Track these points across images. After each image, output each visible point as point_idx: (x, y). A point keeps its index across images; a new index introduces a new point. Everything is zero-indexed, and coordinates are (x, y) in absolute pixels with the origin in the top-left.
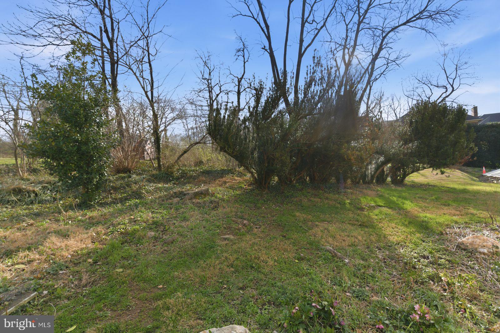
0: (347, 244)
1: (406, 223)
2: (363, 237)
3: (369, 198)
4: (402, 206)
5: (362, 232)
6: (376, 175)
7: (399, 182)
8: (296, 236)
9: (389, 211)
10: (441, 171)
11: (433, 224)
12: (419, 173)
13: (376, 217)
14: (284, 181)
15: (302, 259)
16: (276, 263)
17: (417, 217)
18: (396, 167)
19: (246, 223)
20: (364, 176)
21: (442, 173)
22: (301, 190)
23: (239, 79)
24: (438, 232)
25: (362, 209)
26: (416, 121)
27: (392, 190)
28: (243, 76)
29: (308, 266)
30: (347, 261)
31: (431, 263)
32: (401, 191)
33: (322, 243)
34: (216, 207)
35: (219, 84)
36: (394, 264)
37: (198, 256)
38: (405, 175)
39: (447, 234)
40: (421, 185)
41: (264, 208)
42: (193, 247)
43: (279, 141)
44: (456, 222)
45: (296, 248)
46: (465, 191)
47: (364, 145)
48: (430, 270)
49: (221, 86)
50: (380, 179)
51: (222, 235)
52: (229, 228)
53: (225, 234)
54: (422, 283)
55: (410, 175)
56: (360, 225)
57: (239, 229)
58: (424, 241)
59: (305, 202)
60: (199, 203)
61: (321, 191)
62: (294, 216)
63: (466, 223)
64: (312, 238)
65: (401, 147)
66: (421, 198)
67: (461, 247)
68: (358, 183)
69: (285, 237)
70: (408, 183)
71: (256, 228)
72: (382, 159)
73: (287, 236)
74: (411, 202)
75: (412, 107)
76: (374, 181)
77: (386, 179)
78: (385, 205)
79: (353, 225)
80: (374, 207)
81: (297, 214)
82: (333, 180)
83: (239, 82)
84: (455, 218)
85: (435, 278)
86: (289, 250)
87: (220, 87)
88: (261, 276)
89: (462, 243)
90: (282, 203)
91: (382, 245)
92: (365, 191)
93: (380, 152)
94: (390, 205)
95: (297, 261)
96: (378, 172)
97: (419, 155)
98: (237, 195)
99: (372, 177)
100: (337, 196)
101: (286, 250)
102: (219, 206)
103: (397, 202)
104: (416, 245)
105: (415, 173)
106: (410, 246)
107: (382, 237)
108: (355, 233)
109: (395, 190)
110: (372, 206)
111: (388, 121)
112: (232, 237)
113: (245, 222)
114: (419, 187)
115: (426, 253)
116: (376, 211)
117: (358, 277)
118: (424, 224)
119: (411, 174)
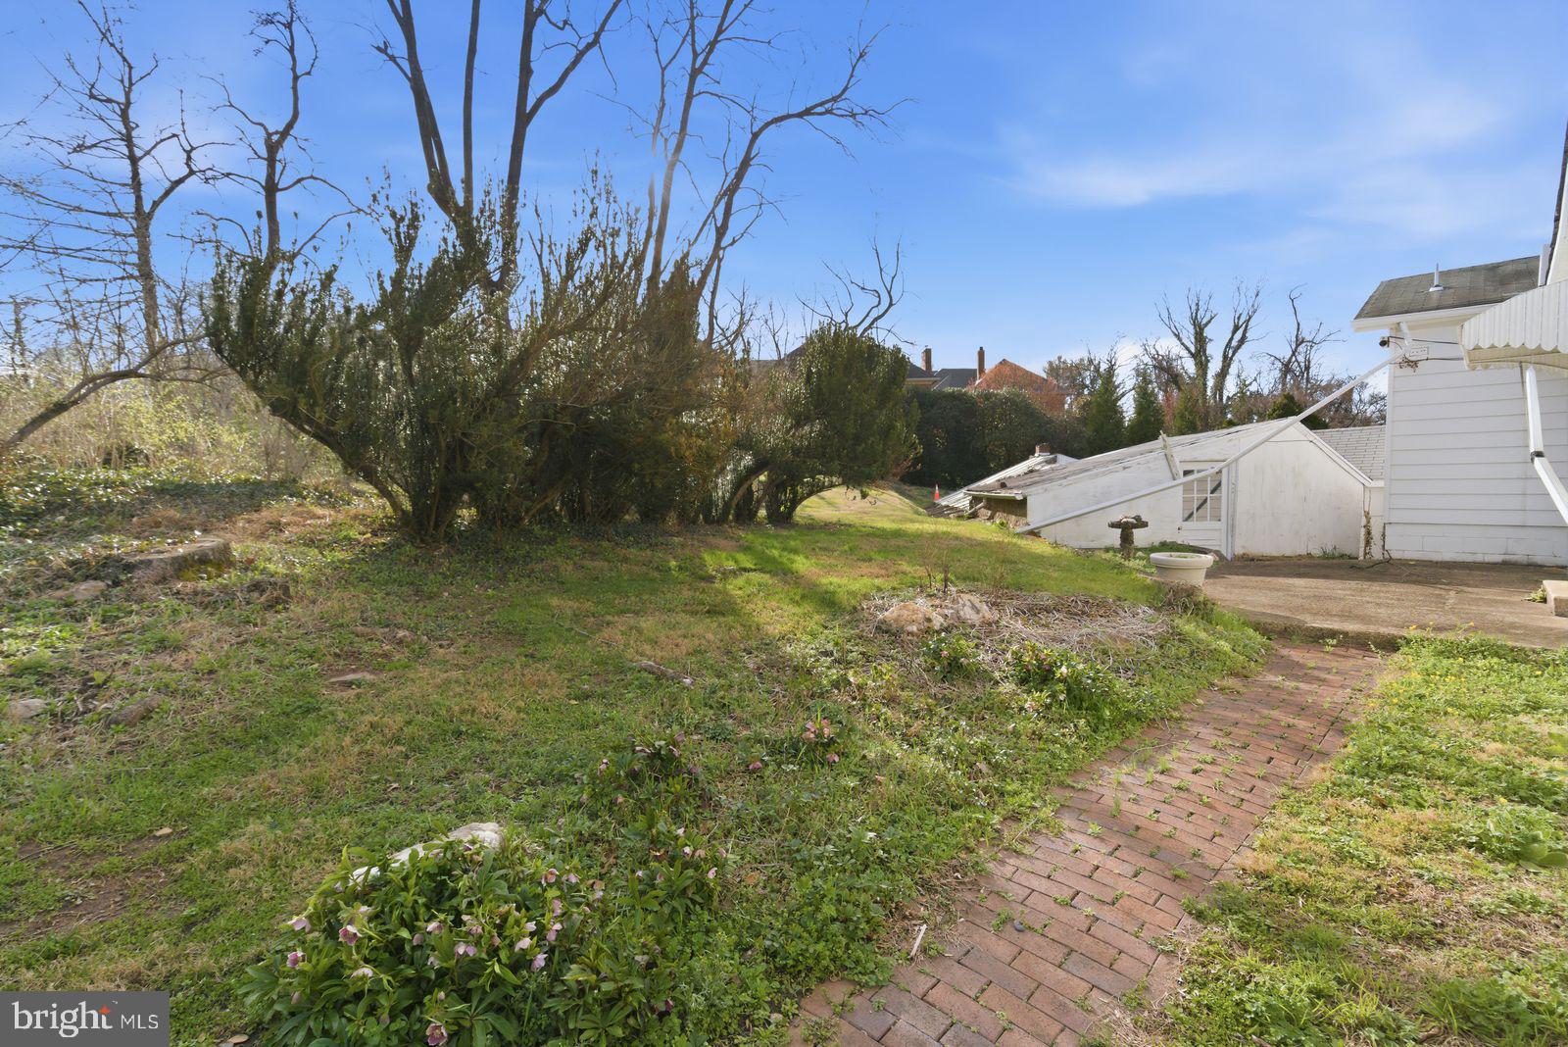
0: (684, 652)
1: (797, 598)
2: (716, 634)
3: (724, 555)
4: (790, 566)
5: (715, 625)
6: (735, 501)
7: (782, 518)
8: (560, 650)
9: (766, 578)
10: (862, 492)
11: (842, 597)
12: (823, 498)
13: (740, 592)
14: (498, 518)
15: (587, 697)
16: (522, 715)
17: (816, 585)
18: (778, 481)
19: (405, 636)
20: (708, 504)
21: (864, 496)
22: (552, 541)
23: (269, 135)
24: (848, 609)
25: (710, 579)
26: (819, 372)
27: (769, 536)
28: (290, 126)
29: (601, 708)
30: (688, 681)
31: (835, 661)
32: (787, 537)
33: (629, 657)
34: (277, 601)
35: (182, 137)
36: (775, 674)
37: (266, 738)
38: (795, 502)
39: (863, 609)
40: (826, 525)
41: (446, 594)
42: (237, 719)
43: (487, 395)
44: (879, 589)
45: (568, 676)
46: (898, 534)
47: (714, 422)
48: (834, 674)
49: (193, 149)
50: (744, 512)
51: (332, 677)
52: (355, 655)
53: (342, 672)
54: (821, 695)
55: (805, 503)
56: (708, 612)
57: (386, 655)
58: (826, 628)
59: (567, 569)
60: (203, 592)
61: (605, 544)
62: (546, 607)
63: (894, 589)
64: (604, 650)
65: (788, 432)
66: (825, 549)
67: (883, 629)
68: (694, 521)
69: (532, 656)
70: (801, 522)
71: (441, 646)
72: (748, 460)
73: (538, 655)
74: (807, 558)
75: (811, 338)
76: (731, 517)
77: (756, 512)
78: (758, 567)
79: (694, 613)
80: (734, 573)
81: (555, 601)
82: (631, 516)
83: (273, 148)
84: (877, 582)
85: (841, 683)
86: (550, 682)
87: (188, 153)
88: (488, 746)
89: (884, 622)
90: (503, 579)
91: (754, 644)
92: (711, 540)
93: (745, 443)
94: (767, 565)
95: (574, 702)
96: (740, 493)
97: (824, 455)
98: (342, 561)
99: (727, 505)
100: (649, 552)
101: (542, 684)
102: (289, 597)
103: (780, 560)
104: (814, 635)
105: (814, 498)
106: (804, 638)
107: (753, 629)
108: (698, 629)
109: (776, 537)
110: (730, 571)
111: (758, 361)
112: (369, 677)
113: (401, 634)
114: (821, 527)
115: (830, 647)
116: (740, 581)
117: (711, 707)
118: (827, 596)
119: (805, 498)
